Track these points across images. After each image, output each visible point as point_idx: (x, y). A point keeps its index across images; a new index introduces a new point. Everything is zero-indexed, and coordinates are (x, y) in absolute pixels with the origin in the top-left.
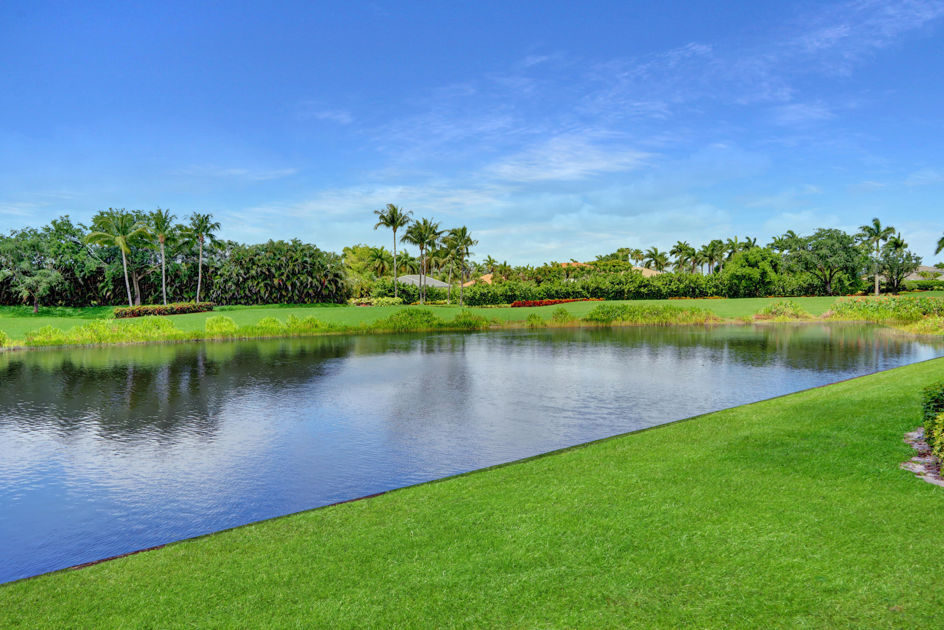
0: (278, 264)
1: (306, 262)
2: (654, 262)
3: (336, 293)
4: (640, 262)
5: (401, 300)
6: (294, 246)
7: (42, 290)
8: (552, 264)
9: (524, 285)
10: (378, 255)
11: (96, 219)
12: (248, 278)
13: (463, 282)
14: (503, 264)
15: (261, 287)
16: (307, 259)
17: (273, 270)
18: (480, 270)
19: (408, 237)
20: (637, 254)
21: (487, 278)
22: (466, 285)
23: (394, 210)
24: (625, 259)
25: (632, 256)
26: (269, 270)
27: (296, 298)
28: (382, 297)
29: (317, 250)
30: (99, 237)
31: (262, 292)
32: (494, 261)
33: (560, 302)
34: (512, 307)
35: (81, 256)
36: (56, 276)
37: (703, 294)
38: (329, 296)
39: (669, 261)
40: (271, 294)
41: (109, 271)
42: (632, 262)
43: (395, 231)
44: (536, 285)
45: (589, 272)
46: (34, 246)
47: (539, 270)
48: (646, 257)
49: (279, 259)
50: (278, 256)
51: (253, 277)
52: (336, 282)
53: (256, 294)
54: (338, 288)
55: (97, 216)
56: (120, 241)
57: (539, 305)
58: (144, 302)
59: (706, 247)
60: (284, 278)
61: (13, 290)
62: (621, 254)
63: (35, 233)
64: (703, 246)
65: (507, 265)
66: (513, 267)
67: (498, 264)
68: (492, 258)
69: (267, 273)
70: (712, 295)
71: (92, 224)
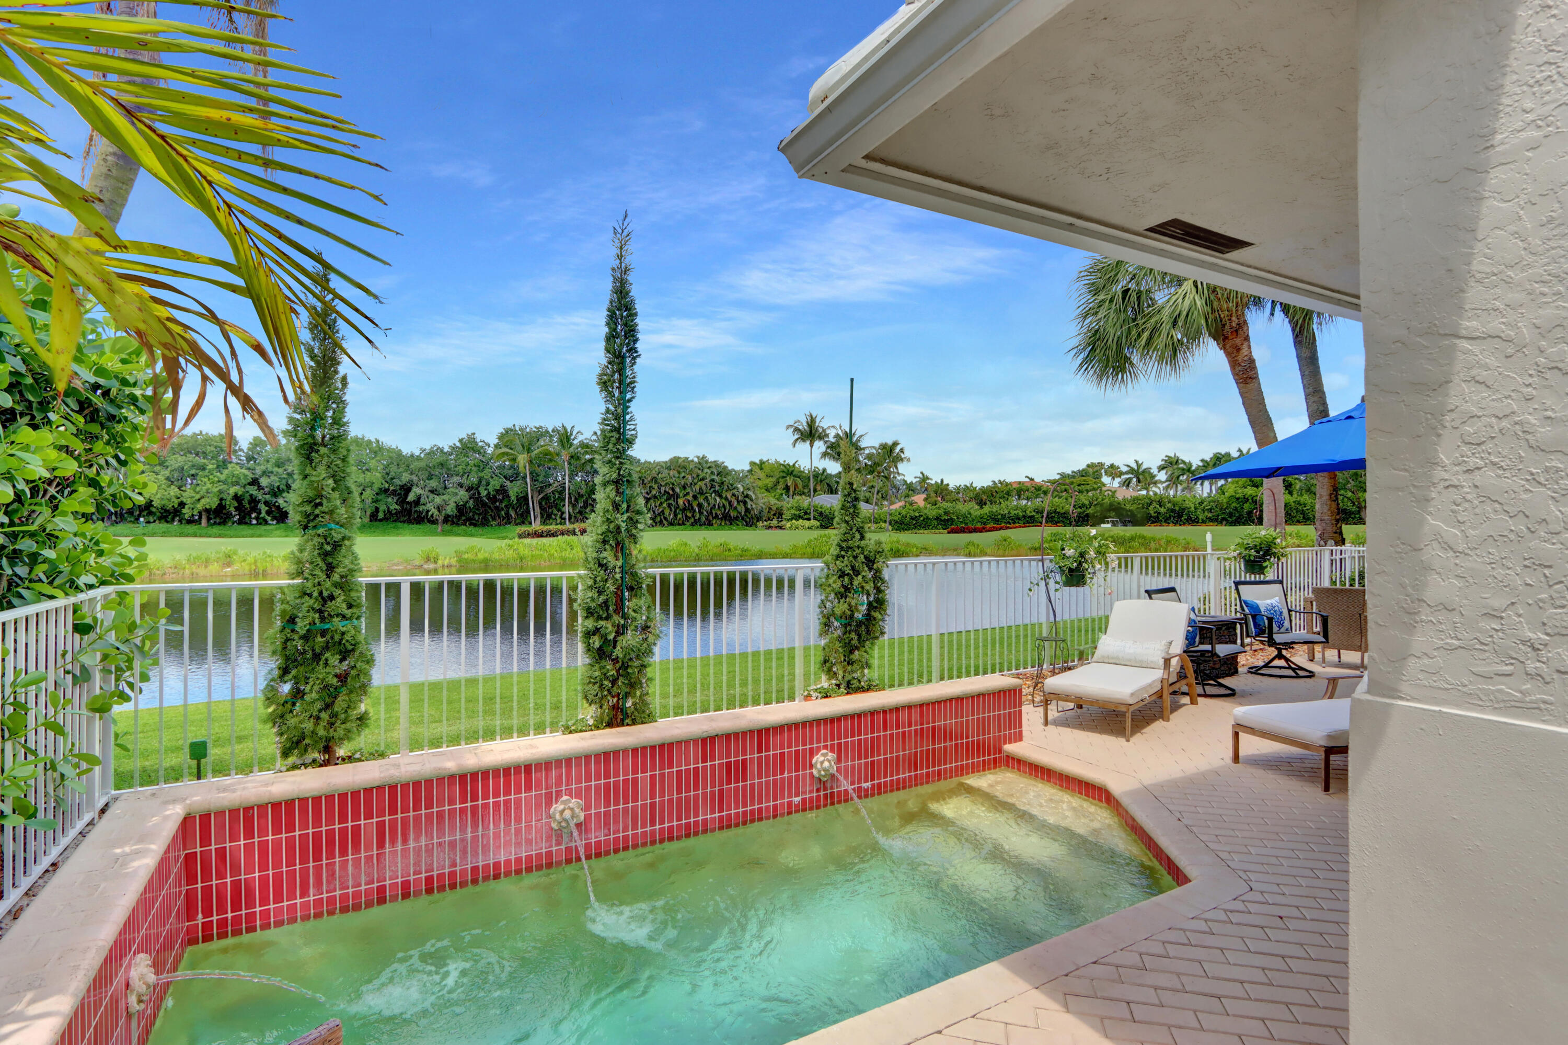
0: (683, 483)
1: (713, 480)
2: (1135, 480)
3: (746, 515)
4: (1118, 480)
5: (818, 524)
6: (699, 463)
7: (451, 509)
8: (1000, 482)
9: (962, 508)
10: (789, 471)
11: (501, 437)
12: (650, 498)
13: (892, 503)
14: (939, 481)
15: (664, 508)
16: (715, 477)
17: (677, 490)
18: (911, 488)
19: (829, 454)
20: (1113, 471)
21: (919, 499)
22: (893, 507)
23: (812, 422)
24: (1097, 476)
25: (1106, 472)
26: (673, 490)
27: (703, 519)
28: (797, 520)
29: (726, 467)
30: (504, 454)
31: (667, 512)
32: (928, 478)
33: (1007, 528)
34: (949, 533)
35: (486, 474)
36: (463, 495)
37: (1193, 521)
38: (737, 518)
39: (1157, 478)
40: (675, 515)
41: (514, 490)
42: (1106, 479)
43: (812, 446)
44: (977, 507)
45: (1045, 493)
46: (442, 465)
47: (984, 490)
48: (1126, 473)
49: (684, 477)
50: (683, 474)
51: (655, 497)
52: (745, 503)
53: (659, 514)
54: (747, 510)
55: (502, 433)
56: (522, 459)
57: (980, 530)
58: (544, 523)
59: (1206, 462)
60: (690, 498)
61: (421, 508)
62: (1091, 470)
63: (442, 451)
64: (1202, 461)
65: (945, 482)
66: (951, 486)
67: (933, 482)
68: (925, 473)
69: (671, 492)
70: (1204, 522)
71: (496, 441)
